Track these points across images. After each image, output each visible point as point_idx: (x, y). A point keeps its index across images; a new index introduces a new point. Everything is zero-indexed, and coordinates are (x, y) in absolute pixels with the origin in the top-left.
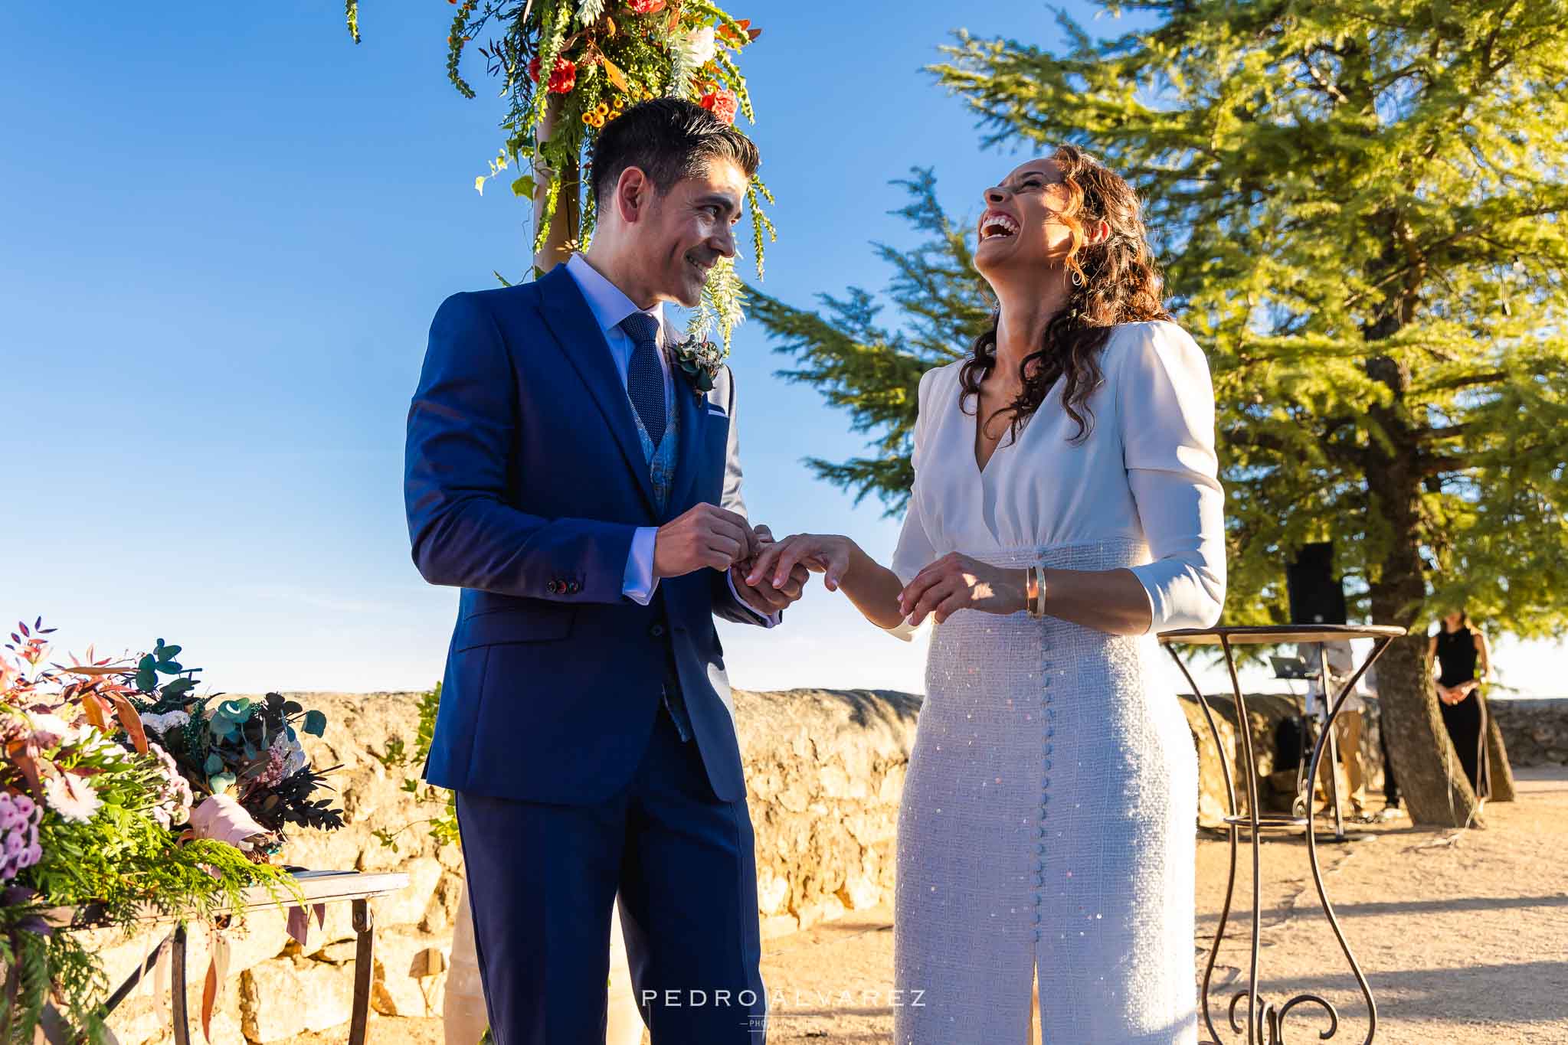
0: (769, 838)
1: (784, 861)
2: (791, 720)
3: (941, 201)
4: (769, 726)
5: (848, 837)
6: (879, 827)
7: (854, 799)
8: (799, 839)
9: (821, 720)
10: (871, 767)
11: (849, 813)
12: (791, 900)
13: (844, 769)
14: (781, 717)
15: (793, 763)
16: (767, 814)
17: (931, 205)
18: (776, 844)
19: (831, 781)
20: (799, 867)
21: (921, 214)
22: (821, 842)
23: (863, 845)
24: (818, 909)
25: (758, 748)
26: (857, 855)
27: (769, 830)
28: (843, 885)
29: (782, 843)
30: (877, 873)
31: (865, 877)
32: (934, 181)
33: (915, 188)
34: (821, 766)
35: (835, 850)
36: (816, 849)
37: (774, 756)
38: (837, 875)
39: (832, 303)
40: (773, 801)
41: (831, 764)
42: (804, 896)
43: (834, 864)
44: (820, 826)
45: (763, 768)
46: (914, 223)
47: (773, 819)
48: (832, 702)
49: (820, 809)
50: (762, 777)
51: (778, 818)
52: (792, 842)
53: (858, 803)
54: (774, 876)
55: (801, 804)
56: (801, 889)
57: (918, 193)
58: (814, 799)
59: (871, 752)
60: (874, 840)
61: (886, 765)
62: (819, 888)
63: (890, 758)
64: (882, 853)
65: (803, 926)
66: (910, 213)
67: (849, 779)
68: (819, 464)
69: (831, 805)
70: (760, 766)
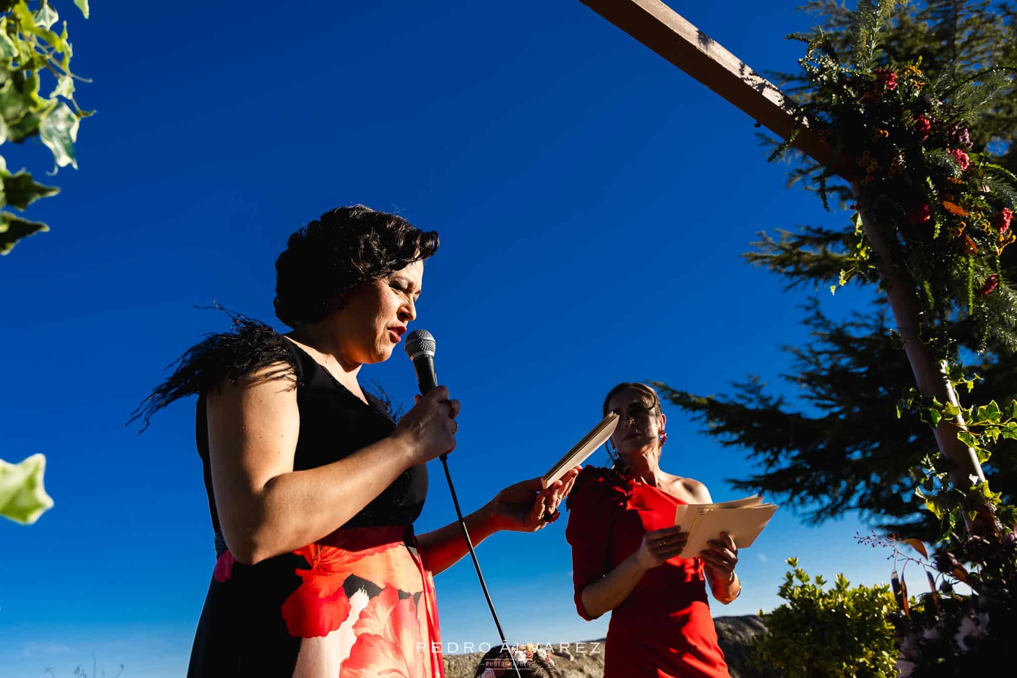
3: (825, 313)
17: (819, 315)
21: (814, 322)
39: (736, 385)
46: (810, 327)
57: (810, 311)
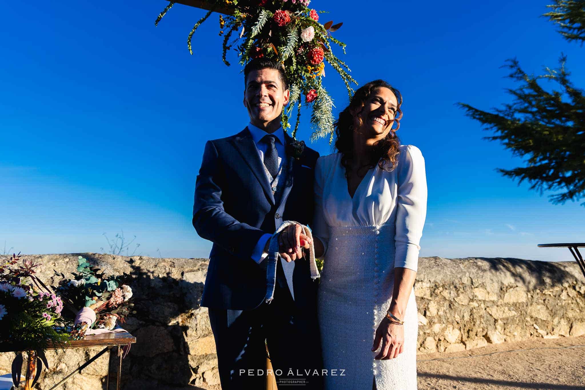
0: (451, 314)
1: (458, 323)
2: (462, 270)
3: (523, 69)
4: (451, 272)
5: (488, 316)
6: (504, 312)
7: (491, 301)
8: (465, 315)
9: (476, 270)
10: (499, 289)
11: (489, 306)
12: (462, 338)
13: (486, 289)
14: (457, 269)
15: (461, 286)
16: (450, 305)
17: (520, 71)
18: (454, 317)
19: (480, 293)
20: (465, 326)
21: (517, 75)
22: (475, 317)
23: (496, 318)
24: (475, 342)
25: (446, 280)
26: (493, 323)
27: (451, 311)
28: (487, 334)
29: (456, 316)
30: (503, 330)
31: (497, 331)
32: (518, 62)
33: (512, 67)
34: (475, 288)
35: (482, 320)
36: (473, 319)
37: (453, 283)
38: (483, 330)
40: (452, 300)
41: (480, 287)
42: (468, 337)
43: (482, 326)
44: (475, 311)
45: (447, 288)
46: (515, 79)
47: (452, 308)
48: (482, 263)
49: (475, 304)
50: (447, 291)
51: (455, 307)
52: (461, 316)
53: (493, 302)
54: (453, 329)
55: (465, 302)
56: (466, 334)
57: (513, 68)
58: (472, 300)
59: (500, 283)
60: (501, 317)
61: (507, 288)
62: (475, 334)
63: (509, 285)
64: (505, 322)
65: (468, 348)
66: (511, 76)
67: (488, 293)
68: (502, 171)
69: (479, 302)
70: (446, 287)
